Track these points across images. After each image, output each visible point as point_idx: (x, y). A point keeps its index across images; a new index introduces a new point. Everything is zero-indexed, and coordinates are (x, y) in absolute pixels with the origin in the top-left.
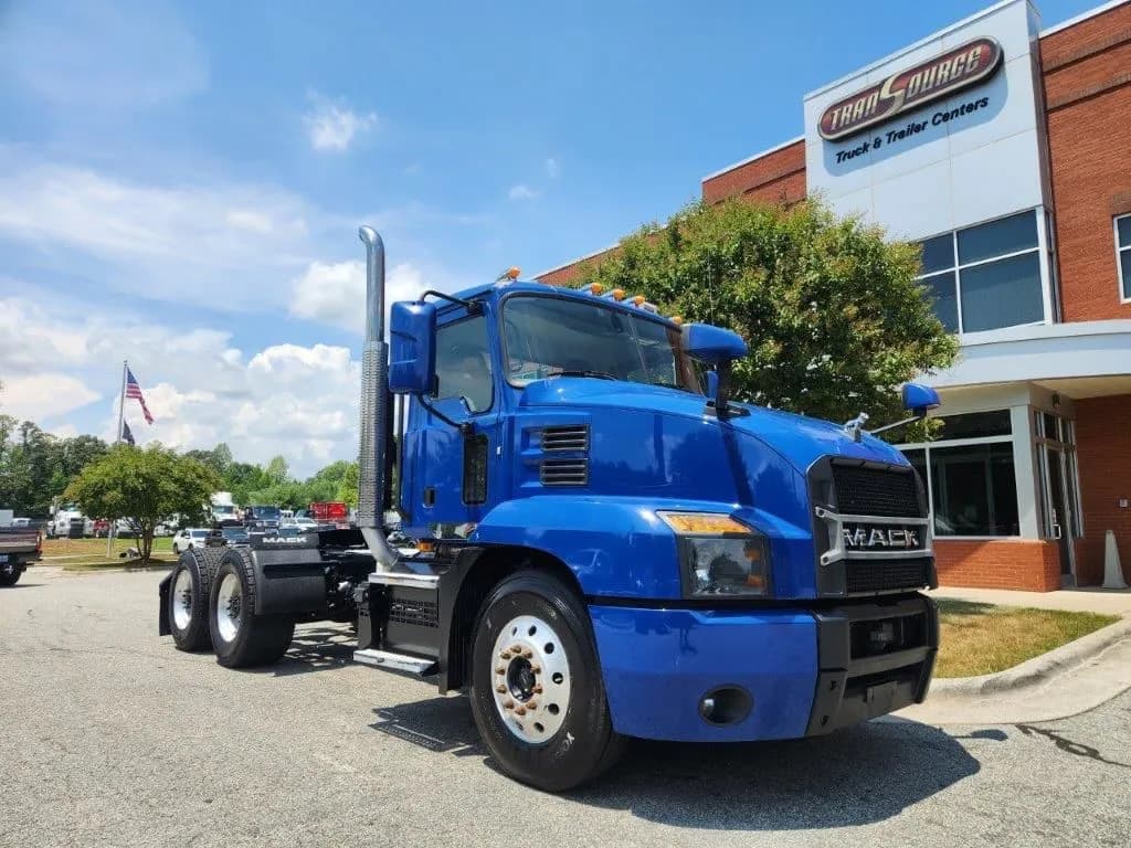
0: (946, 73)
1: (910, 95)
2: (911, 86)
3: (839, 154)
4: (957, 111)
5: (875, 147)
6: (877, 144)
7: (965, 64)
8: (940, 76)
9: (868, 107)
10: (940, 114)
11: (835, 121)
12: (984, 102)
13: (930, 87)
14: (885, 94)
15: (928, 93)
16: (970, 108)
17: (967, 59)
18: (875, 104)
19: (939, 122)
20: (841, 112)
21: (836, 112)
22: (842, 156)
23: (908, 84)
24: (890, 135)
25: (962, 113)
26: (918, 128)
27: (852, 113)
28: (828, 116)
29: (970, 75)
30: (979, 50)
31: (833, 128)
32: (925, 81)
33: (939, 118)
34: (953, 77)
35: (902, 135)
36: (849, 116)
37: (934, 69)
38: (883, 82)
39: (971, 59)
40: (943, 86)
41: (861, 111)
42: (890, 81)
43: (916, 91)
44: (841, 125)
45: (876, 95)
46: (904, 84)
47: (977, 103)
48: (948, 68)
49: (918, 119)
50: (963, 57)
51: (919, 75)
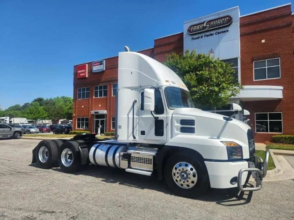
0: (220, 23)
1: (210, 26)
2: (211, 24)
3: (192, 38)
4: (221, 32)
5: (201, 38)
6: (202, 37)
7: (224, 21)
8: (218, 23)
9: (200, 27)
10: (217, 32)
11: (192, 30)
12: (228, 31)
13: (215, 25)
14: (205, 25)
15: (215, 27)
16: (224, 32)
17: (224, 20)
18: (202, 27)
19: (217, 34)
20: (193, 28)
21: (192, 27)
22: (193, 39)
23: (210, 23)
24: (205, 35)
25: (222, 33)
26: (212, 35)
27: (196, 28)
28: (190, 28)
29: (225, 24)
30: (227, 18)
31: (191, 31)
32: (214, 23)
33: (217, 33)
34: (221, 24)
35: (208, 36)
36: (195, 29)
37: (217, 21)
38: (204, 22)
39: (225, 20)
40: (219, 25)
41: (198, 28)
42: (206, 22)
43: (212, 26)
44: (193, 31)
45: (202, 25)
46: (209, 23)
47: (226, 31)
48: (220, 21)
49: (212, 32)
50: (224, 19)
51: (213, 22)
